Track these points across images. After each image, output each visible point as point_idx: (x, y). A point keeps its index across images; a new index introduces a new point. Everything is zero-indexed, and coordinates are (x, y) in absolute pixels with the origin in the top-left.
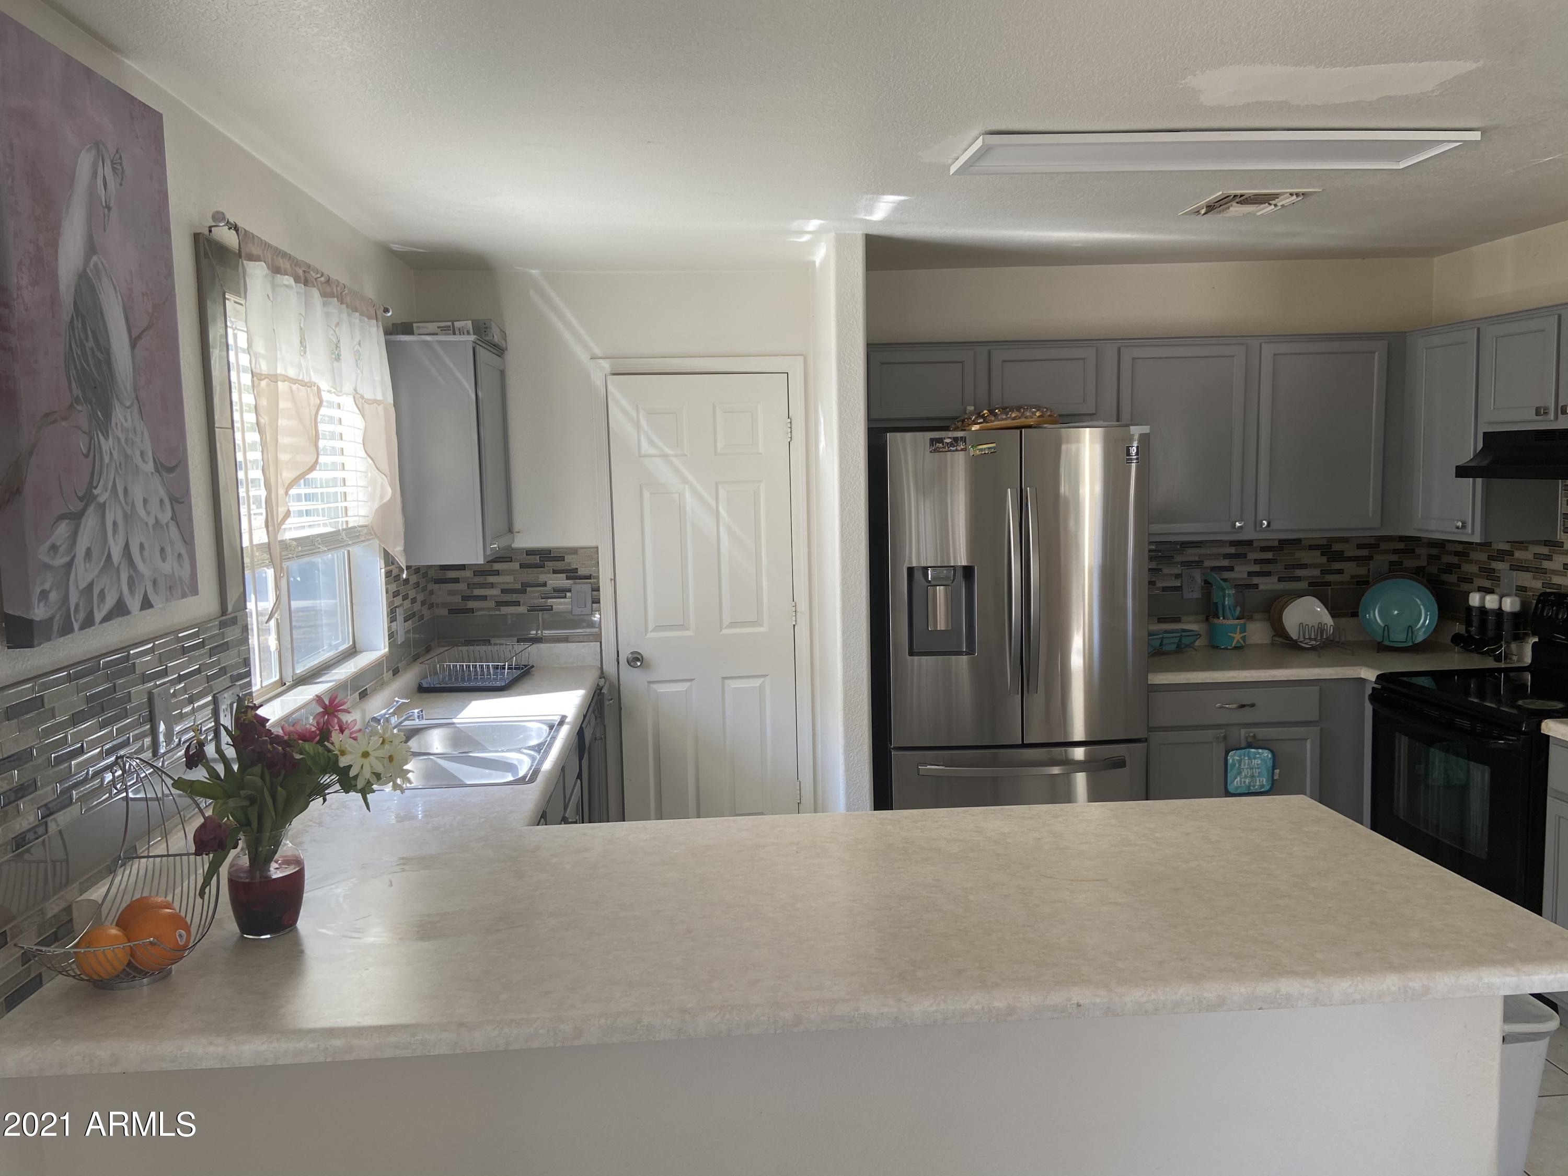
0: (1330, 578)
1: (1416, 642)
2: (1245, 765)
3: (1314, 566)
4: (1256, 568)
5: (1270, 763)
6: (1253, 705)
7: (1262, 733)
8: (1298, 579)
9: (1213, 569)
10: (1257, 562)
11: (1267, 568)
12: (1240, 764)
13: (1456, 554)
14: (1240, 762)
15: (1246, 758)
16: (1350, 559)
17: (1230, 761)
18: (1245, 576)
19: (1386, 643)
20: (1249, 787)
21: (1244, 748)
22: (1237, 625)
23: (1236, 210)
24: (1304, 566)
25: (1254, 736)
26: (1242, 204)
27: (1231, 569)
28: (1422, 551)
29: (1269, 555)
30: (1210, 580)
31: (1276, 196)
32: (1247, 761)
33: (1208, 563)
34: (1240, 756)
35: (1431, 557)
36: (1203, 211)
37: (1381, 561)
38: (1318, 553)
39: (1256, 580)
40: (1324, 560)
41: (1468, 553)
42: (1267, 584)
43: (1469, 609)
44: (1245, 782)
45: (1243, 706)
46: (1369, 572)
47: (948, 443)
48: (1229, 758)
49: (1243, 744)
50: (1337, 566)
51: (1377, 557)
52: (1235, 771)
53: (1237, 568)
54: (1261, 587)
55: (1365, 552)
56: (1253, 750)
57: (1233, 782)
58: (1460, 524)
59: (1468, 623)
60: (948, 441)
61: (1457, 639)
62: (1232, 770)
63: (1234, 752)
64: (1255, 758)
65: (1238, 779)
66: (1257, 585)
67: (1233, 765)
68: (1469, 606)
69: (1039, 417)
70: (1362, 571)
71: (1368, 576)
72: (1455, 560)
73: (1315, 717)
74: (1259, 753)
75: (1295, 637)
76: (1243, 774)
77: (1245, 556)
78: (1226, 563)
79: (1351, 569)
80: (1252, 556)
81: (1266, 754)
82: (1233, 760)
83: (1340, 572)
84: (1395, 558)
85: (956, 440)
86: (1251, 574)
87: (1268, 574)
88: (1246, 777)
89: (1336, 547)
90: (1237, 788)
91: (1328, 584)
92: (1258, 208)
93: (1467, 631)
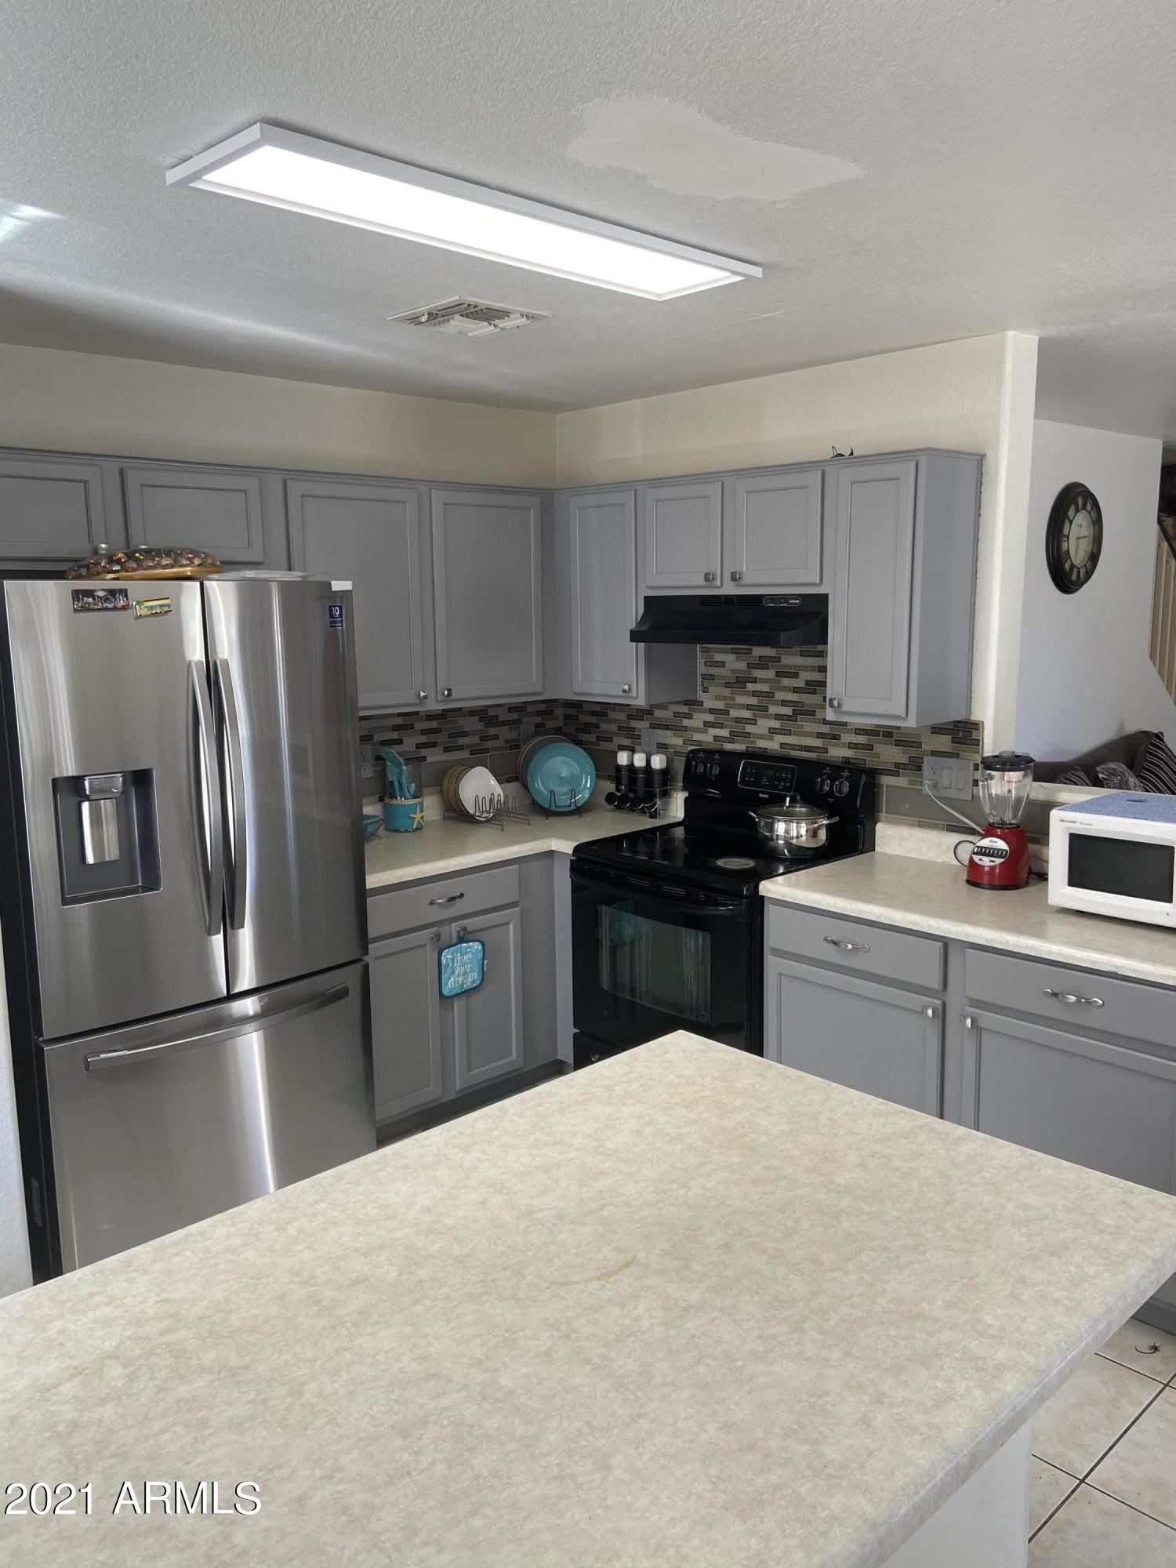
0: (489, 744)
1: (579, 805)
2: (457, 963)
3: (473, 733)
4: (423, 739)
5: (480, 956)
6: (462, 895)
7: (471, 924)
8: (461, 748)
9: (383, 743)
10: (424, 732)
11: (433, 738)
12: (453, 963)
13: (593, 713)
14: (453, 960)
15: (459, 955)
16: (503, 723)
17: (444, 962)
18: (414, 748)
19: (553, 808)
20: (462, 986)
21: (456, 944)
22: (416, 804)
23: (457, 323)
24: (465, 734)
25: (465, 929)
26: (468, 317)
27: (399, 742)
28: (559, 712)
29: (434, 724)
30: (384, 755)
31: (503, 314)
32: (459, 958)
33: (378, 738)
34: (452, 954)
35: (567, 717)
36: (423, 319)
37: (530, 722)
38: (476, 719)
39: (424, 752)
40: (481, 726)
41: (607, 713)
42: (434, 756)
43: (618, 768)
44: (458, 981)
45: (453, 899)
46: (519, 735)
47: (101, 598)
48: (442, 958)
49: (455, 939)
50: (492, 731)
51: (525, 720)
52: (449, 972)
53: (405, 741)
54: (429, 760)
55: (515, 716)
56: (464, 945)
57: (447, 984)
58: (626, 687)
59: (618, 782)
60: (101, 594)
61: (610, 798)
62: (446, 971)
63: (447, 951)
64: (467, 953)
65: (452, 980)
66: (425, 757)
67: (447, 964)
68: (618, 765)
69: (199, 565)
70: (513, 735)
71: (518, 740)
72: (593, 720)
73: (514, 898)
74: (470, 947)
75: (472, 812)
76: (456, 972)
77: (412, 726)
78: (394, 735)
79: (504, 733)
80: (419, 726)
81: (477, 946)
82: (447, 960)
83: (496, 737)
84: (538, 720)
85: (112, 593)
86: (419, 746)
87: (433, 745)
88: (459, 975)
89: (492, 713)
90: (451, 990)
91: (487, 750)
92: (479, 326)
93: (618, 790)
